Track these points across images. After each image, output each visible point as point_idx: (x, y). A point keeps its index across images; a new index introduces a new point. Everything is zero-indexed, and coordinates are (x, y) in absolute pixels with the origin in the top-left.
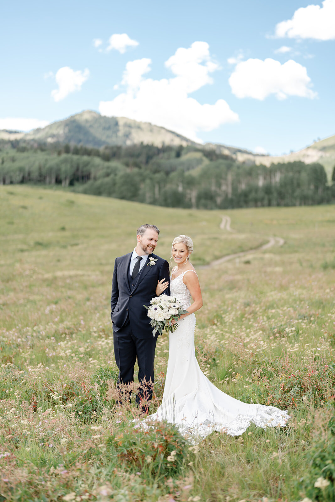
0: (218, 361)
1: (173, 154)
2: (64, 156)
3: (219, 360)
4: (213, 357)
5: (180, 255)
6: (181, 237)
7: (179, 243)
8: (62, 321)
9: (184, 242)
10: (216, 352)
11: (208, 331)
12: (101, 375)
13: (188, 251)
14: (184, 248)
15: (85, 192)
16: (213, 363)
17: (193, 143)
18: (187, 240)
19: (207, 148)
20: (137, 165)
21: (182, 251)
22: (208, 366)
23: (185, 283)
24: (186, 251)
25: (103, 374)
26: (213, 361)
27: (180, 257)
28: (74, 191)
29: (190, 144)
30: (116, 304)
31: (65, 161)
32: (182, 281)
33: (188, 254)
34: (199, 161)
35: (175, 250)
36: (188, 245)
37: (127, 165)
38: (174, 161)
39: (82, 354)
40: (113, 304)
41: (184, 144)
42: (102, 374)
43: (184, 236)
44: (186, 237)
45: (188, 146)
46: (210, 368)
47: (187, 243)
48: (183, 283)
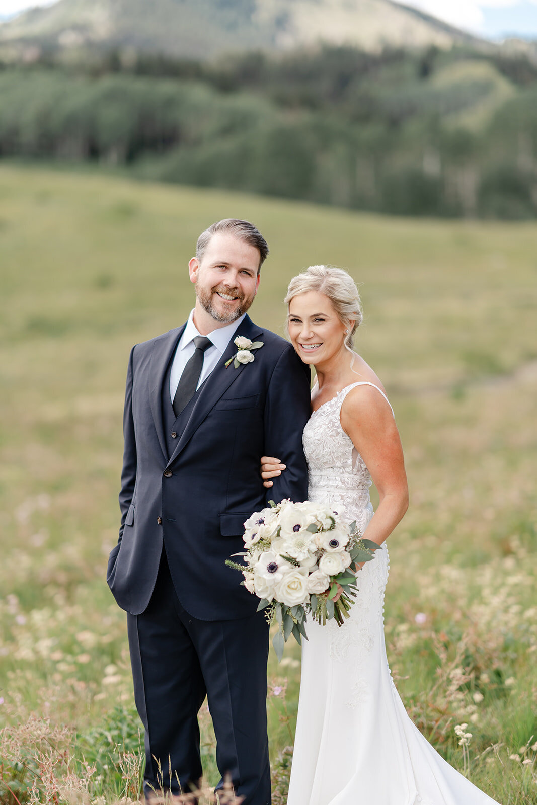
0: (509, 681)
1: (409, 70)
2: (107, 82)
3: (515, 675)
4: (497, 665)
5: (315, 334)
6: (313, 274)
7: (306, 293)
8: (53, 545)
9: (323, 286)
10: (506, 648)
11: (486, 575)
12: (115, 732)
13: (341, 315)
14: (324, 308)
15: (172, 179)
16: (495, 686)
17: (468, 37)
18: (333, 280)
19: (510, 51)
20: (310, 103)
21: (318, 319)
22: (478, 697)
23: (347, 431)
24: (332, 317)
25: (125, 729)
26: (495, 678)
27: (315, 340)
28: (141, 179)
29: (460, 43)
30: (129, 502)
31: (111, 96)
32: (338, 423)
33: (342, 325)
34: (483, 89)
35: (296, 320)
36: (340, 295)
37: (282, 102)
38: (413, 90)
39: (83, 651)
40: (123, 500)
41: (443, 41)
42: (120, 729)
43: (321, 268)
44: (330, 270)
45: (454, 48)
46: (482, 705)
47: (331, 288)
48: (341, 430)
